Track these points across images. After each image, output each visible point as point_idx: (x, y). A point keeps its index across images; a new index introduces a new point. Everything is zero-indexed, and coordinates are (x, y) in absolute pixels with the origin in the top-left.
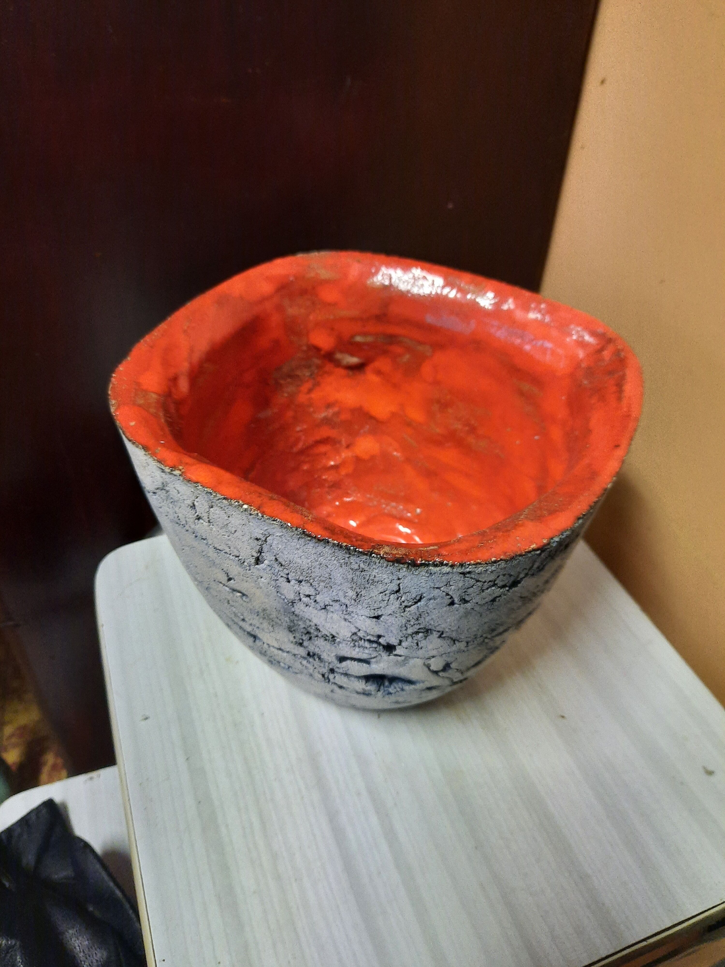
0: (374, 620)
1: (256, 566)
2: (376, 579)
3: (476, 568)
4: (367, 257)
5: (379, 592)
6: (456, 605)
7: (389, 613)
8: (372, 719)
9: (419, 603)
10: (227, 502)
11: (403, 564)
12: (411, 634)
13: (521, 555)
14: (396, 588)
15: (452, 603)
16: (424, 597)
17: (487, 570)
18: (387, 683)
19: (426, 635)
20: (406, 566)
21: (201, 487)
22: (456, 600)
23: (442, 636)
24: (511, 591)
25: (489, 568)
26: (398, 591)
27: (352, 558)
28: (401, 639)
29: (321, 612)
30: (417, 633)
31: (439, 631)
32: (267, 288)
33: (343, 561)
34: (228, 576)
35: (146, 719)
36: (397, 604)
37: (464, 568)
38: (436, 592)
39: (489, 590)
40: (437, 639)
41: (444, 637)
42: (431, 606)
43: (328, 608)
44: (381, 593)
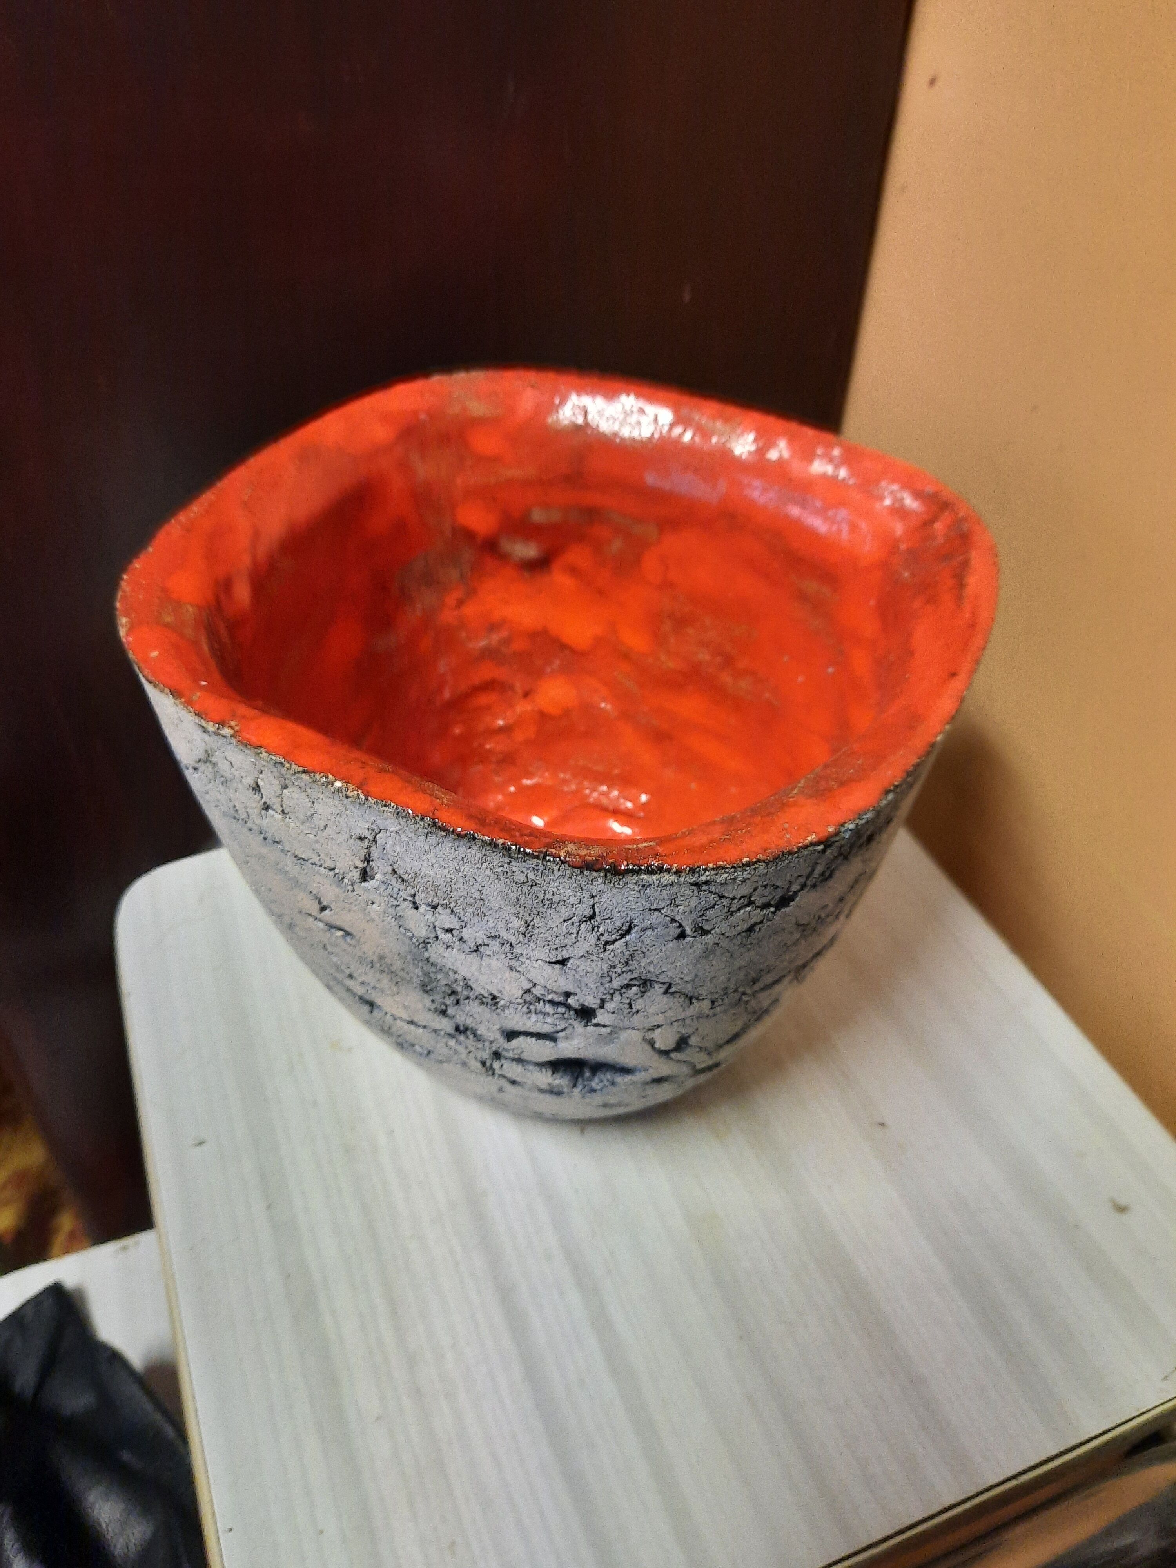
0: (558, 966)
1: (363, 884)
2: (556, 899)
3: (716, 874)
4: (548, 378)
5: (562, 920)
6: (688, 939)
7: (580, 955)
8: (573, 1136)
9: (628, 937)
10: (308, 777)
11: (597, 871)
12: (619, 988)
13: (790, 853)
14: (588, 913)
15: (682, 935)
16: (636, 925)
17: (735, 879)
18: (587, 1074)
19: (643, 990)
20: (602, 874)
21: (266, 754)
22: (688, 930)
23: (670, 991)
24: (778, 913)
25: (739, 875)
26: (592, 917)
27: (514, 863)
28: (604, 997)
29: (471, 956)
30: (628, 986)
31: (663, 983)
32: (381, 433)
33: (501, 869)
34: (320, 903)
35: (201, 1143)
36: (592, 938)
37: (697, 875)
38: (655, 918)
39: (742, 911)
40: (661, 997)
41: (673, 993)
42: (647, 941)
43: (482, 949)
44: (565, 921)
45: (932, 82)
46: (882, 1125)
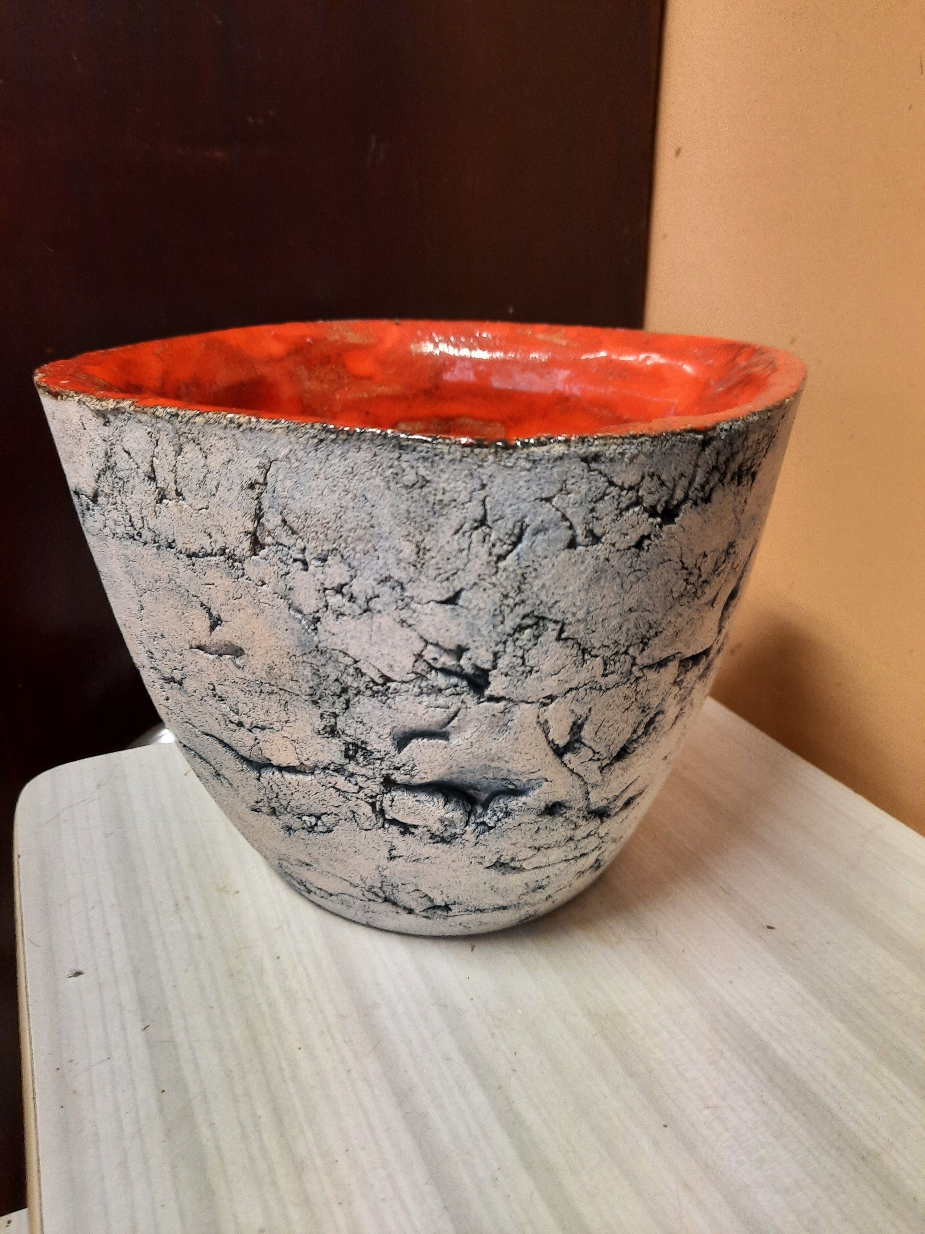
0: (448, 607)
1: (253, 557)
2: (446, 498)
3: (605, 445)
5: (452, 531)
6: (580, 549)
7: (471, 583)
9: (520, 546)
10: (201, 419)
11: (486, 447)
12: (512, 632)
13: (674, 434)
14: (478, 513)
15: (572, 544)
16: (528, 526)
17: (622, 454)
19: (536, 633)
20: (493, 450)
21: (162, 410)
22: (580, 539)
23: (564, 636)
24: (665, 528)
25: (626, 449)
26: (483, 522)
27: (405, 457)
28: (496, 649)
29: (362, 620)
30: (520, 629)
31: (556, 622)
32: (276, 348)
33: (391, 470)
34: (211, 615)
35: (78, 974)
36: (483, 551)
37: (586, 444)
38: (546, 512)
39: (631, 511)
40: (555, 643)
41: (566, 639)
42: (539, 550)
43: (372, 604)
44: (457, 532)
45: (678, 152)
46: (770, 928)
